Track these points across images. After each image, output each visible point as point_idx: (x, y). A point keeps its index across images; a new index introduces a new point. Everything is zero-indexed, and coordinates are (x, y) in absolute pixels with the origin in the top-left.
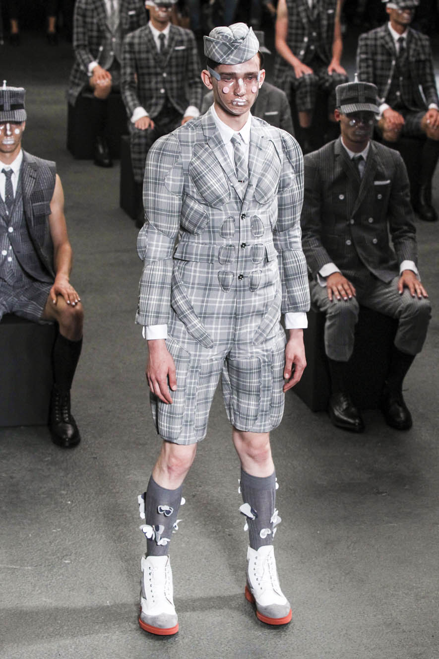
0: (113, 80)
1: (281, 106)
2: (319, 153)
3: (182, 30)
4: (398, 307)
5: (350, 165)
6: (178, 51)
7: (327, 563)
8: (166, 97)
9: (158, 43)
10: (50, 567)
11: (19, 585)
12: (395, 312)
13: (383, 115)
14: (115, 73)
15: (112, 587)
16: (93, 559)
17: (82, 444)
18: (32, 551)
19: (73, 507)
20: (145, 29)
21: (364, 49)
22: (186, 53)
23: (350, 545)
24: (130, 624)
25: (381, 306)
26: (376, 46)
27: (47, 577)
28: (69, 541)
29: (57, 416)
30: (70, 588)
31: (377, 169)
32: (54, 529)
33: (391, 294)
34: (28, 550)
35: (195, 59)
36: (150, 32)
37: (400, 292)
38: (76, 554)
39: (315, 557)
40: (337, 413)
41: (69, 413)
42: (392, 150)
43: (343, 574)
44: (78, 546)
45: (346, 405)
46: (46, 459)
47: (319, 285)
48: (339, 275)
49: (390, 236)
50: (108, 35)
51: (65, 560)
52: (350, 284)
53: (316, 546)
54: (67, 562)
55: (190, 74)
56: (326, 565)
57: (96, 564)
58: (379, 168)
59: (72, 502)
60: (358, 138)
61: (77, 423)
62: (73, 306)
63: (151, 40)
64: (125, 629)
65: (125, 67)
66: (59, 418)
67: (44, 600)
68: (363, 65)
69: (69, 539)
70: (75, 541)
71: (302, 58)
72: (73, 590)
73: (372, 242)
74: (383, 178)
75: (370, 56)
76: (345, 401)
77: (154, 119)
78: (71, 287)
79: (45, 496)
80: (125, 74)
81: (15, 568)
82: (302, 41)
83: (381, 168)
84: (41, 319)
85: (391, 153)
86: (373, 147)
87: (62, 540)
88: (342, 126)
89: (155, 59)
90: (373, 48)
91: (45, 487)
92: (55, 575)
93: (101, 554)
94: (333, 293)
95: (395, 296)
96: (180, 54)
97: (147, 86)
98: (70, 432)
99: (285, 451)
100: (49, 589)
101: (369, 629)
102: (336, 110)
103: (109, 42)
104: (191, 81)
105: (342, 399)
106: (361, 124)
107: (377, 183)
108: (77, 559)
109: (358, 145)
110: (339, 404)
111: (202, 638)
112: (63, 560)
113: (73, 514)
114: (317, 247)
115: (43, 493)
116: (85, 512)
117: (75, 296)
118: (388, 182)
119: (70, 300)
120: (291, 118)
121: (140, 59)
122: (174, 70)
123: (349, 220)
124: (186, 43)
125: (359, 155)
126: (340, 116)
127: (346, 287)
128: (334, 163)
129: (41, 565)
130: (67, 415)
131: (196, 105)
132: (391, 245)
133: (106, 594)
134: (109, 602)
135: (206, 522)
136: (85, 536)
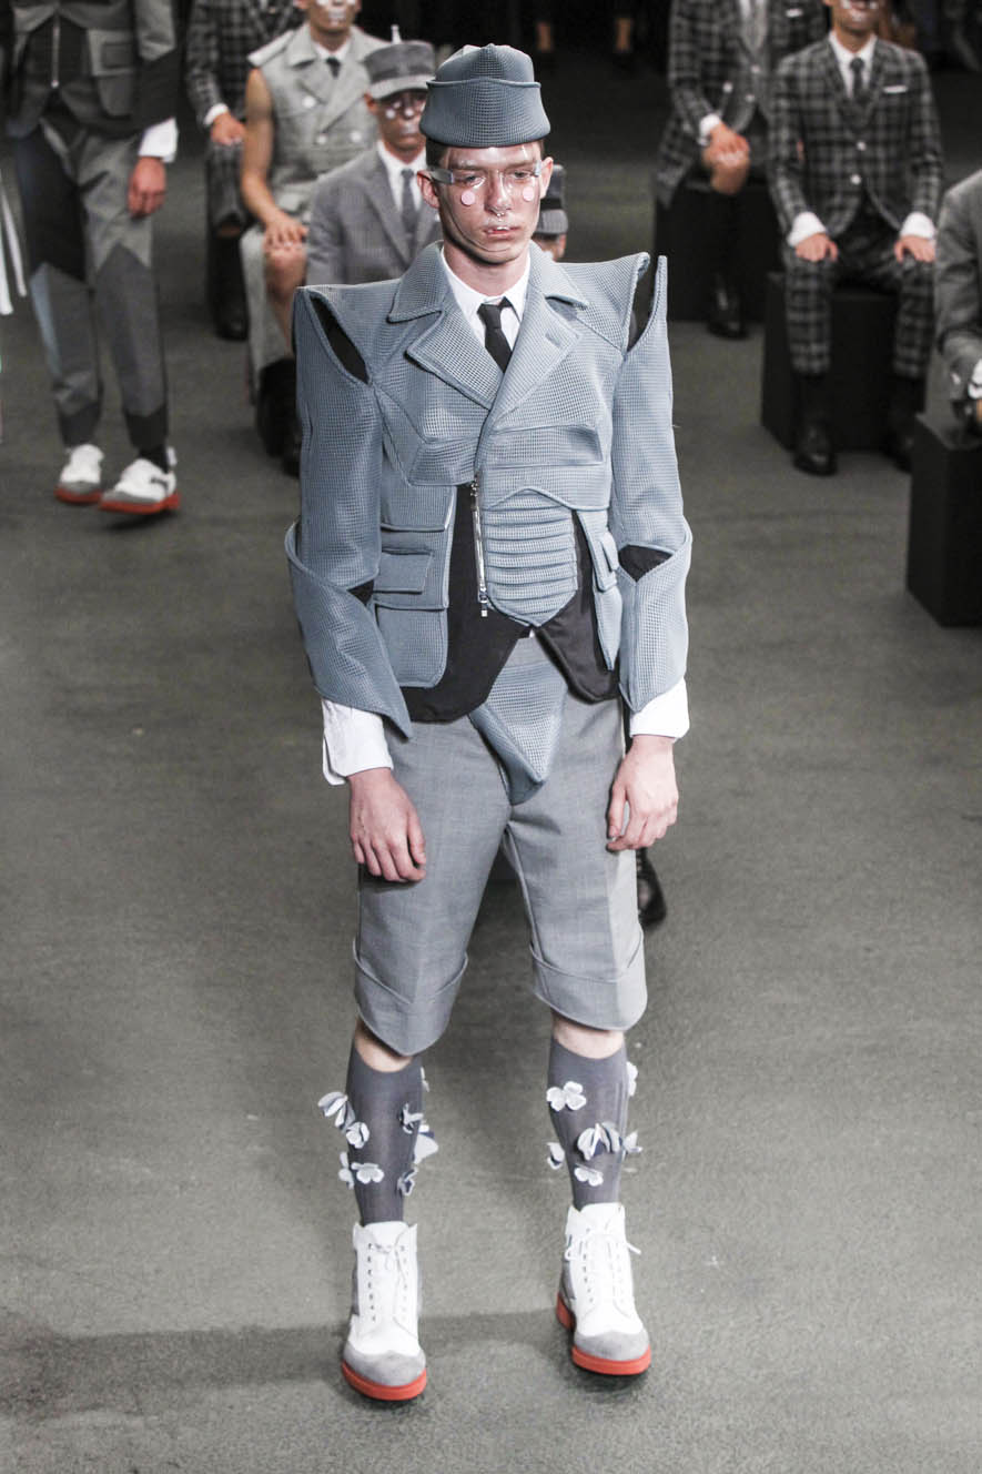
0: (752, 154)
3: (900, 51)
6: (890, 96)
8: (863, 193)
9: (848, 77)
14: (756, 140)
15: (722, 1226)
16: (685, 1167)
19: (645, 1056)
20: (821, 49)
22: (906, 102)
35: (927, 113)
36: (832, 55)
38: (649, 1154)
41: (642, 857)
44: (653, 1138)
50: (744, 60)
55: (915, 146)
57: (691, 1177)
59: (644, 1044)
61: (660, 879)
63: (833, 71)
65: (777, 128)
70: (648, 1128)
72: (642, 1230)
77: (838, 240)
80: (777, 142)
81: (519, 1183)
89: (841, 112)
93: (702, 1157)
96: (895, 102)
97: (823, 168)
98: (643, 898)
103: (744, 73)
104: (918, 161)
108: (652, 1165)
111: (911, 1341)
113: (645, 1071)
116: (671, 1067)
121: (811, 112)
122: (881, 135)
124: (907, 80)
131: (926, 211)
133: (711, 1241)
134: (717, 1260)
135: (927, 1095)
136: (671, 1115)
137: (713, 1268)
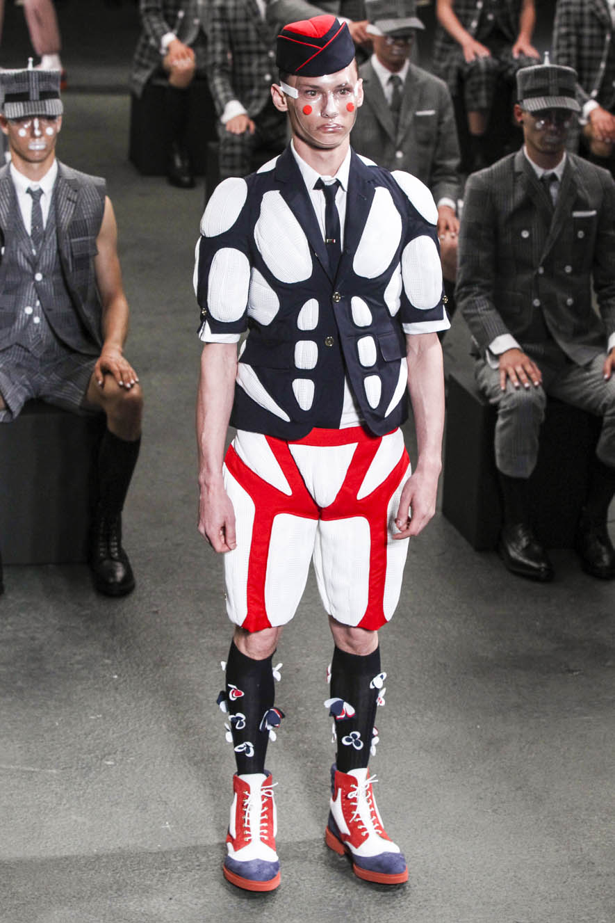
0: (197, 60)
1: (440, 102)
2: (492, 171)
4: (602, 399)
5: (537, 187)
7: (489, 771)
9: (262, 7)
10: (84, 770)
11: (38, 796)
12: (598, 406)
13: (589, 118)
14: (200, 50)
15: (173, 801)
16: (147, 760)
17: (137, 592)
18: (59, 746)
19: (120, 684)
21: (564, 20)
23: (524, 746)
24: (198, 855)
25: (578, 397)
26: (582, 14)
27: (80, 784)
28: (113, 734)
29: (102, 549)
30: (112, 802)
31: (577, 194)
32: (93, 715)
33: (593, 380)
34: (52, 745)
37: (606, 376)
38: (123, 751)
39: (473, 763)
40: (513, 554)
41: (119, 546)
42: (600, 168)
43: (513, 789)
44: (125, 740)
45: (527, 540)
46: (84, 613)
47: (489, 366)
48: (518, 351)
49: (594, 297)
51: (107, 760)
52: (534, 364)
53: (475, 747)
54: (109, 763)
56: (487, 775)
57: (151, 767)
58: (579, 192)
59: (119, 675)
60: (549, 147)
61: (131, 561)
62: (128, 389)
63: (252, 3)
64: (190, 863)
65: (214, 42)
66: (104, 553)
67: (74, 817)
68: (563, 43)
69: (113, 730)
70: (122, 734)
71: (473, 31)
72: (117, 804)
73: (565, 303)
74: (586, 207)
75: (573, 30)
76: (525, 536)
77: (255, 119)
78: (125, 362)
79: (80, 666)
80: (214, 52)
81: (33, 772)
82: (475, 8)
83: (583, 193)
84: (81, 408)
85: (597, 171)
86: (572, 162)
87: (104, 732)
88: (526, 130)
89: (257, 31)
90: (578, 18)
91: (80, 654)
92: (91, 782)
93: (159, 753)
94: (508, 377)
95: (598, 383)
97: (246, 70)
98: (120, 574)
99: (433, 607)
100: (82, 803)
101: (548, 870)
102: (517, 106)
103: (192, 4)
105: (520, 532)
106: (552, 127)
107: (577, 214)
108: (125, 758)
109: (550, 158)
110: (516, 540)
111: (303, 878)
112: (103, 760)
113: (120, 694)
114: (487, 309)
115: (79, 662)
116: (137, 692)
117: (130, 374)
118: (593, 213)
119: (123, 381)
120: (454, 120)
121: (236, 31)
123: (537, 268)
125: (550, 172)
126: (523, 115)
127: (529, 369)
128: (514, 185)
129: (71, 768)
130: (116, 549)
132: (596, 307)
133: (165, 811)
134: (170, 824)
135: (314, 708)
136: (137, 725)
137: (167, 830)
